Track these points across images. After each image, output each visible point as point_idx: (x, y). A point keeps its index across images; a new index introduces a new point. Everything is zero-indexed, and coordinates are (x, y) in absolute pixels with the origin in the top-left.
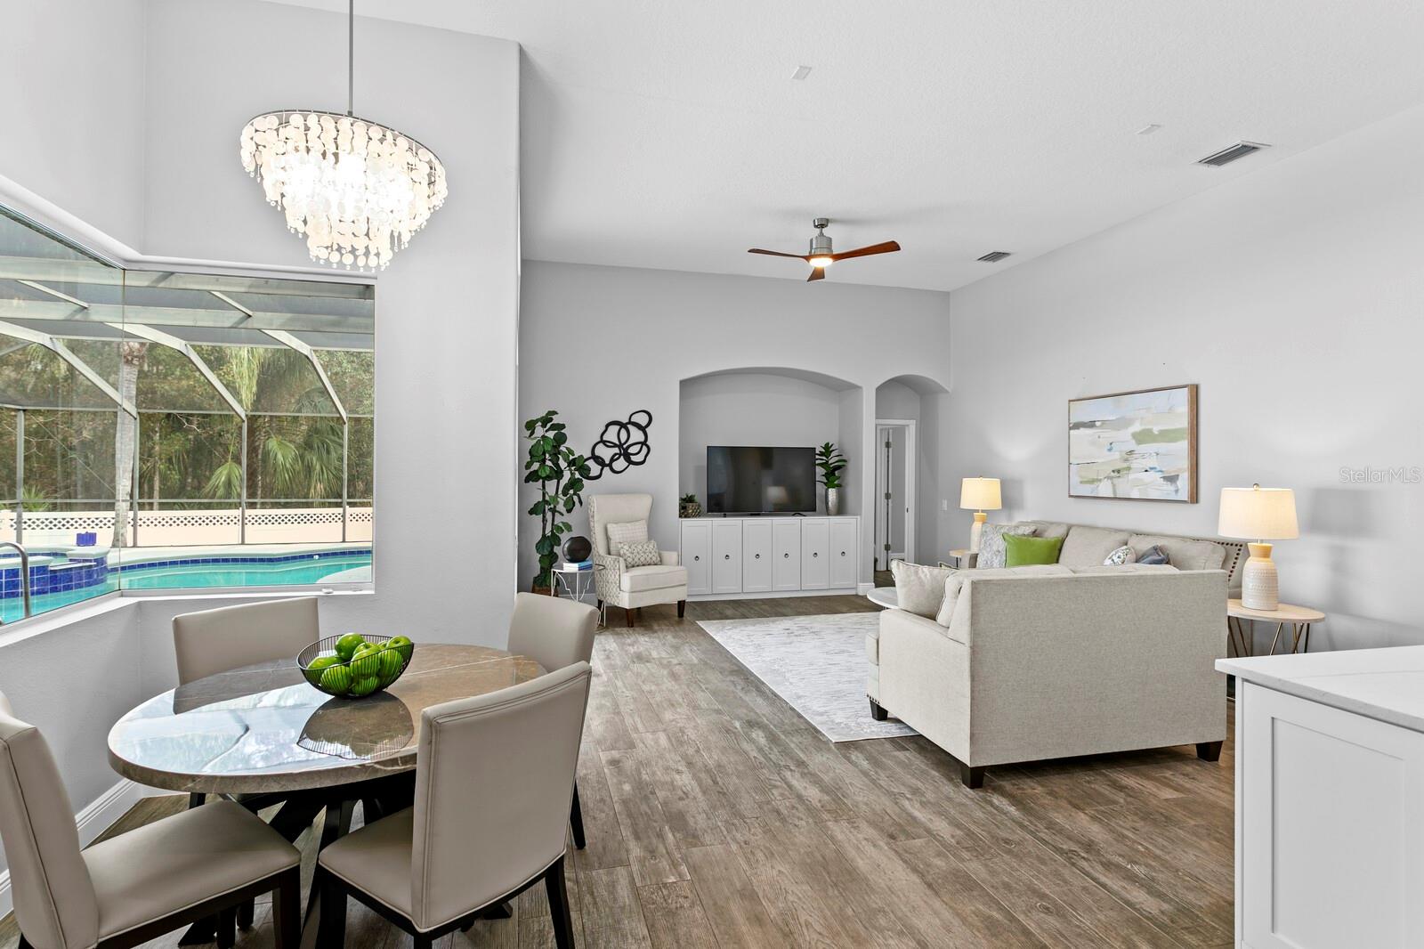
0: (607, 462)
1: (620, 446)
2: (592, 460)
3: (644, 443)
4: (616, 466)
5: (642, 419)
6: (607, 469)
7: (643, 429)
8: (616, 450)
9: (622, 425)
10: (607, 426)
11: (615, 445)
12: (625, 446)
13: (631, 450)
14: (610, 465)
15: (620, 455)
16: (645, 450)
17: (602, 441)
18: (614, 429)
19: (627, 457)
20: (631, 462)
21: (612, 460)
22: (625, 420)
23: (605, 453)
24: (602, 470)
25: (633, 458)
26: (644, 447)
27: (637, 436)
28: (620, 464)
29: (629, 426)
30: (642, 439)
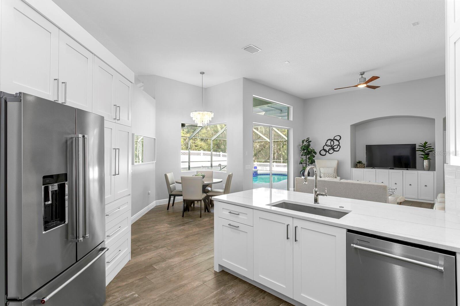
0: (327, 151)
1: (331, 146)
2: (323, 150)
3: (339, 145)
4: (330, 152)
5: (338, 138)
6: (327, 153)
7: (338, 141)
8: (330, 147)
9: (332, 140)
10: (327, 141)
11: (330, 146)
12: (333, 146)
13: (335, 147)
14: (328, 152)
15: (331, 149)
16: (339, 147)
17: (326, 145)
18: (329, 141)
19: (333, 149)
20: (334, 151)
21: (329, 150)
22: (333, 139)
23: (327, 148)
24: (326, 153)
25: (335, 150)
26: (339, 146)
27: (336, 143)
28: (331, 151)
29: (334, 140)
30: (338, 144)
